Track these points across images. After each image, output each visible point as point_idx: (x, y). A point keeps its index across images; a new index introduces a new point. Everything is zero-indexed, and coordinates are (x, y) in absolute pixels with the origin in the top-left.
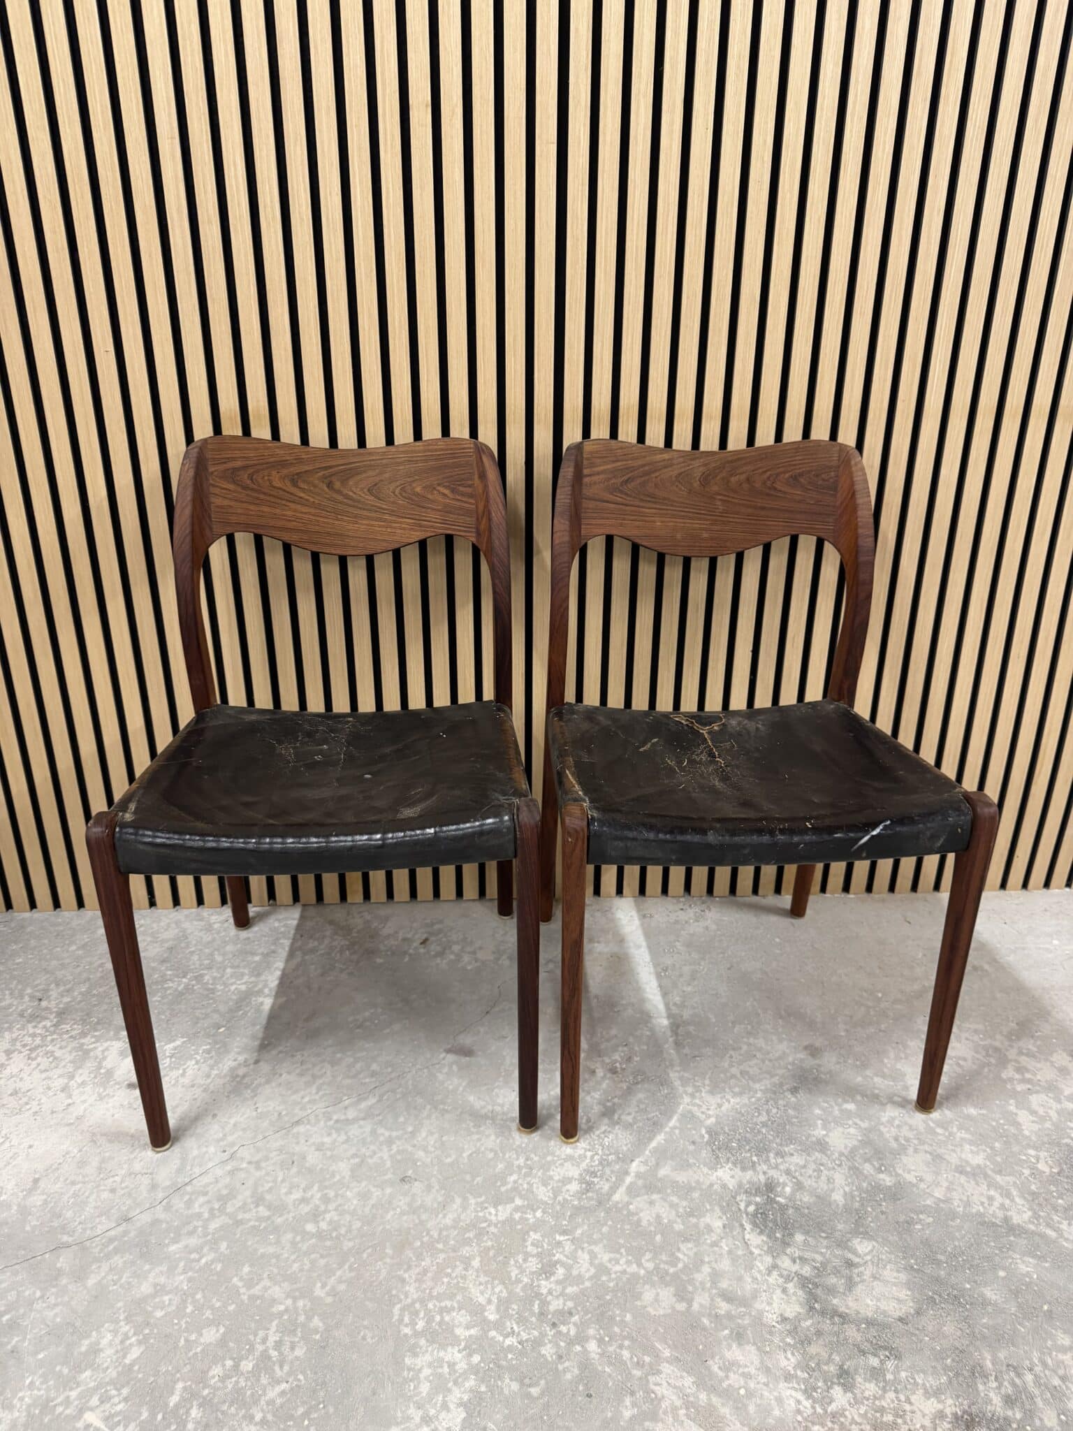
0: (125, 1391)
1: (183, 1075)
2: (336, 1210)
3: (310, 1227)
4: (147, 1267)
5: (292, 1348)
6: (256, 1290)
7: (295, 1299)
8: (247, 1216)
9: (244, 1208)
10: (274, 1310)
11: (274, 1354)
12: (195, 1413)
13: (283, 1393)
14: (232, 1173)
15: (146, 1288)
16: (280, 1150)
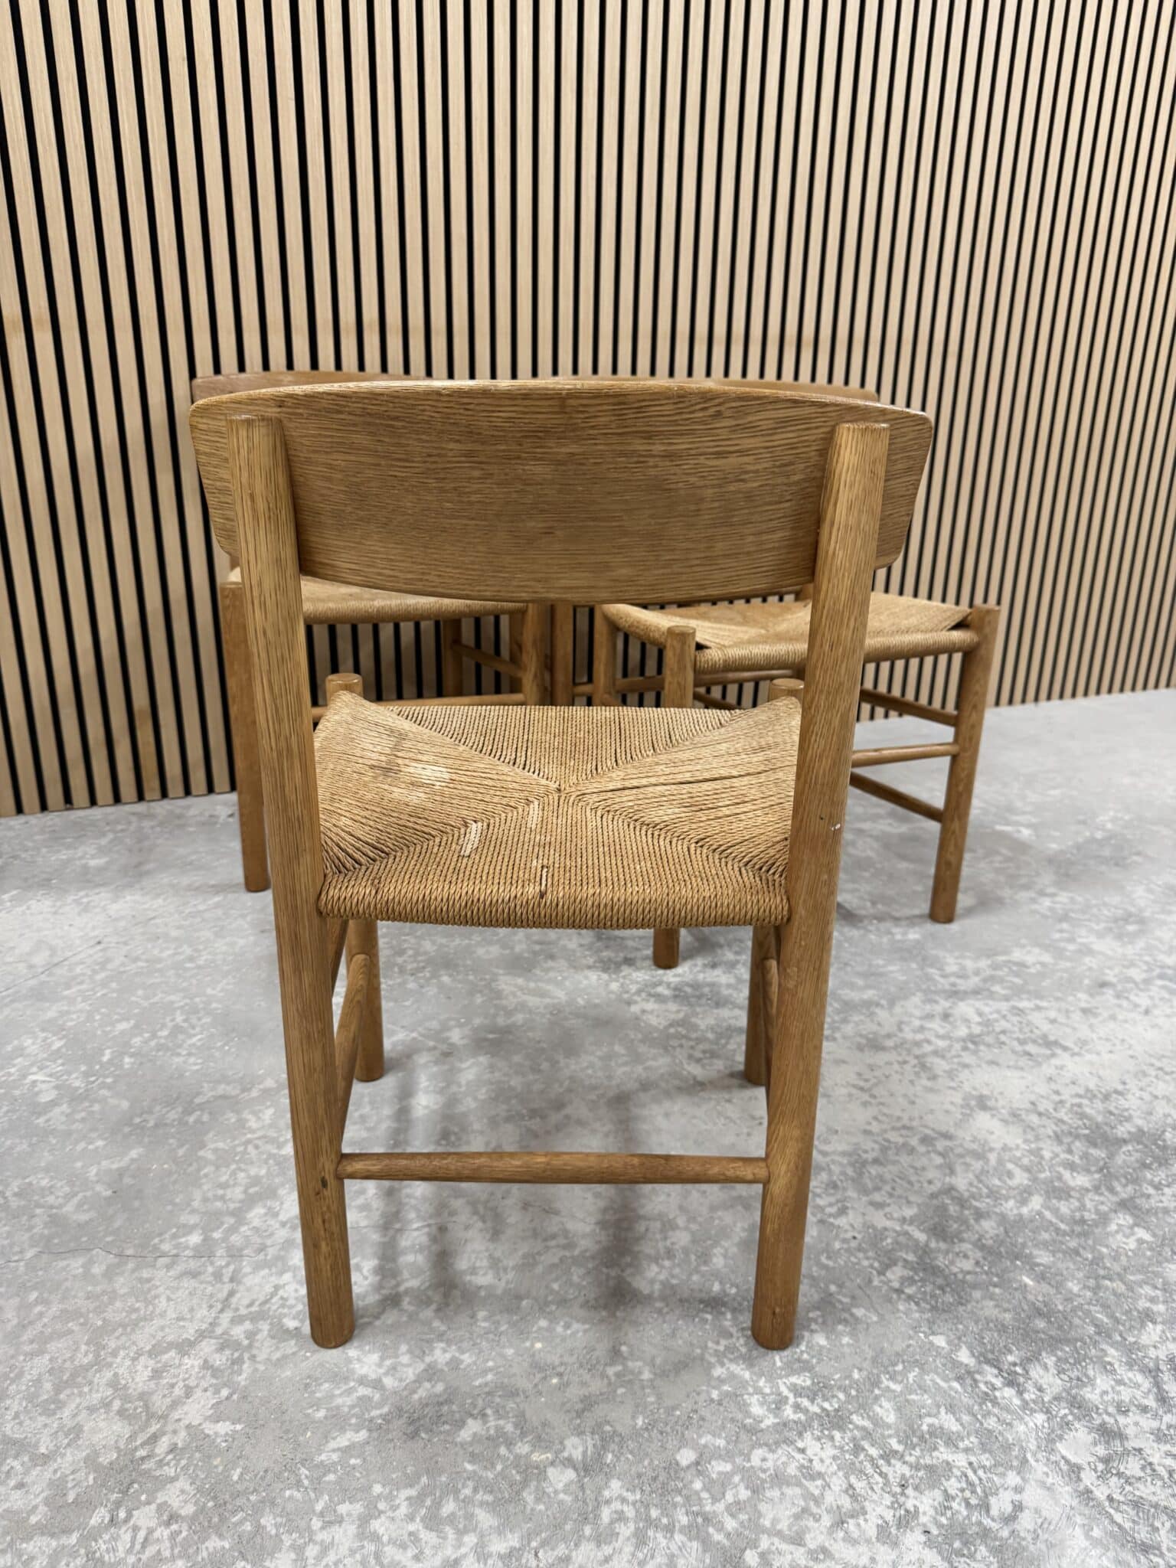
0: (60, 1061)
1: (28, 908)
2: (209, 953)
3: (188, 965)
4: (48, 1004)
5: (199, 1019)
6: (156, 999)
7: (191, 999)
8: (128, 968)
9: (123, 964)
10: (176, 1005)
11: (185, 1025)
12: (127, 1060)
13: (200, 1040)
14: (104, 950)
15: (51, 1014)
16: (143, 934)
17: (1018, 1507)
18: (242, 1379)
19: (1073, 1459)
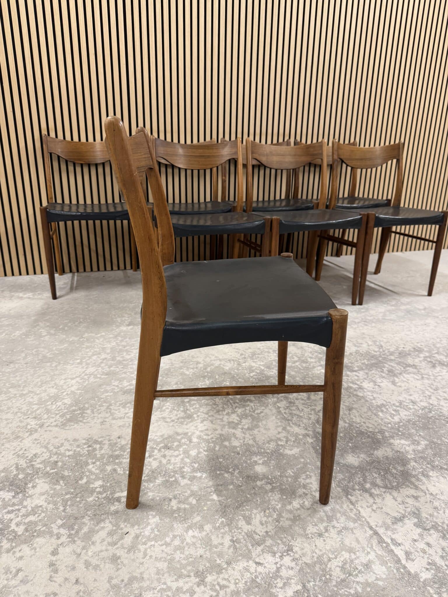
17: (262, 412)
18: (85, 384)
19: (279, 406)
